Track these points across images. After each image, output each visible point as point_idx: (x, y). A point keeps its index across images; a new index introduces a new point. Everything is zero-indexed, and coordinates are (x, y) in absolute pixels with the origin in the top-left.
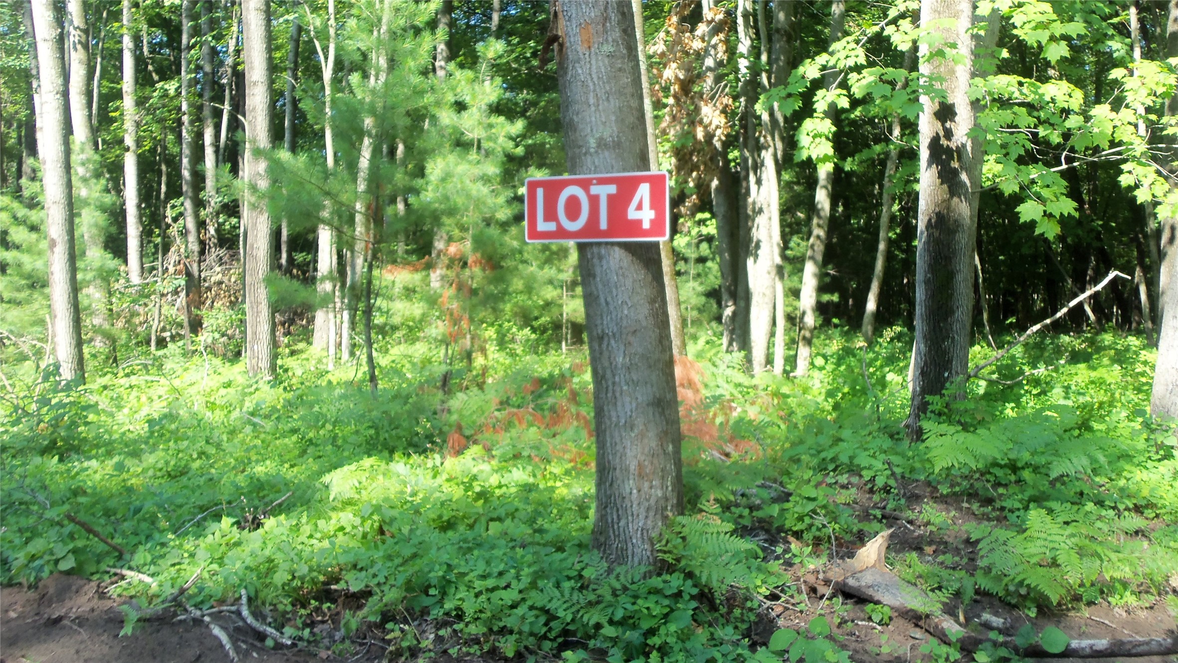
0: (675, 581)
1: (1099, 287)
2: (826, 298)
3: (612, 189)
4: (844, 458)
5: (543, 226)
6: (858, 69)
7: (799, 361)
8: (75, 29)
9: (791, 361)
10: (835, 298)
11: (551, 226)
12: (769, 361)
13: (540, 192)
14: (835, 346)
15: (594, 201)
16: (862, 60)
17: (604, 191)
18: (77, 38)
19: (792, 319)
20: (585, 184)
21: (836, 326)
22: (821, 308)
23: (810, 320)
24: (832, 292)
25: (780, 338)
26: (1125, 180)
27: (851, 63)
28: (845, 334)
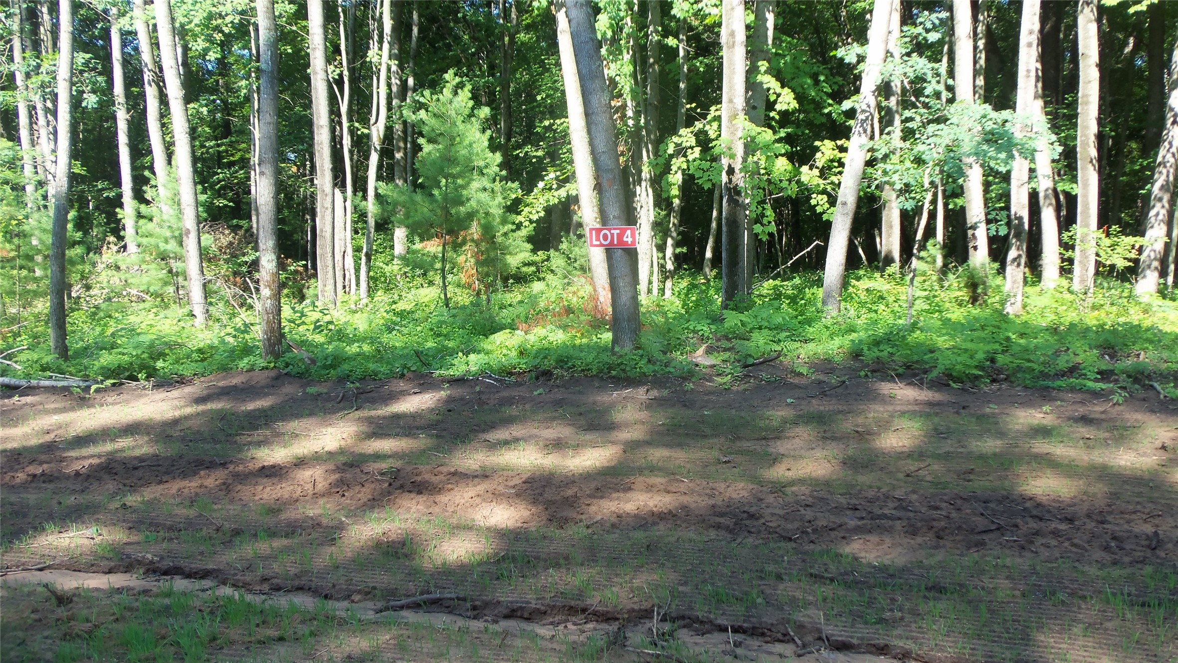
0: (641, 352)
1: (809, 249)
2: (678, 250)
3: (618, 231)
4: (691, 327)
5: (595, 242)
6: (692, 148)
7: (666, 291)
8: (149, 71)
9: (662, 291)
10: (685, 250)
11: (598, 243)
12: (649, 291)
13: (594, 232)
14: (684, 283)
15: (612, 235)
16: (694, 144)
17: (616, 232)
18: (151, 78)
19: (662, 267)
20: (609, 230)
21: (685, 269)
22: (677, 258)
23: (670, 266)
24: (682, 247)
25: (655, 278)
26: (813, 202)
27: (688, 144)
28: (692, 275)
